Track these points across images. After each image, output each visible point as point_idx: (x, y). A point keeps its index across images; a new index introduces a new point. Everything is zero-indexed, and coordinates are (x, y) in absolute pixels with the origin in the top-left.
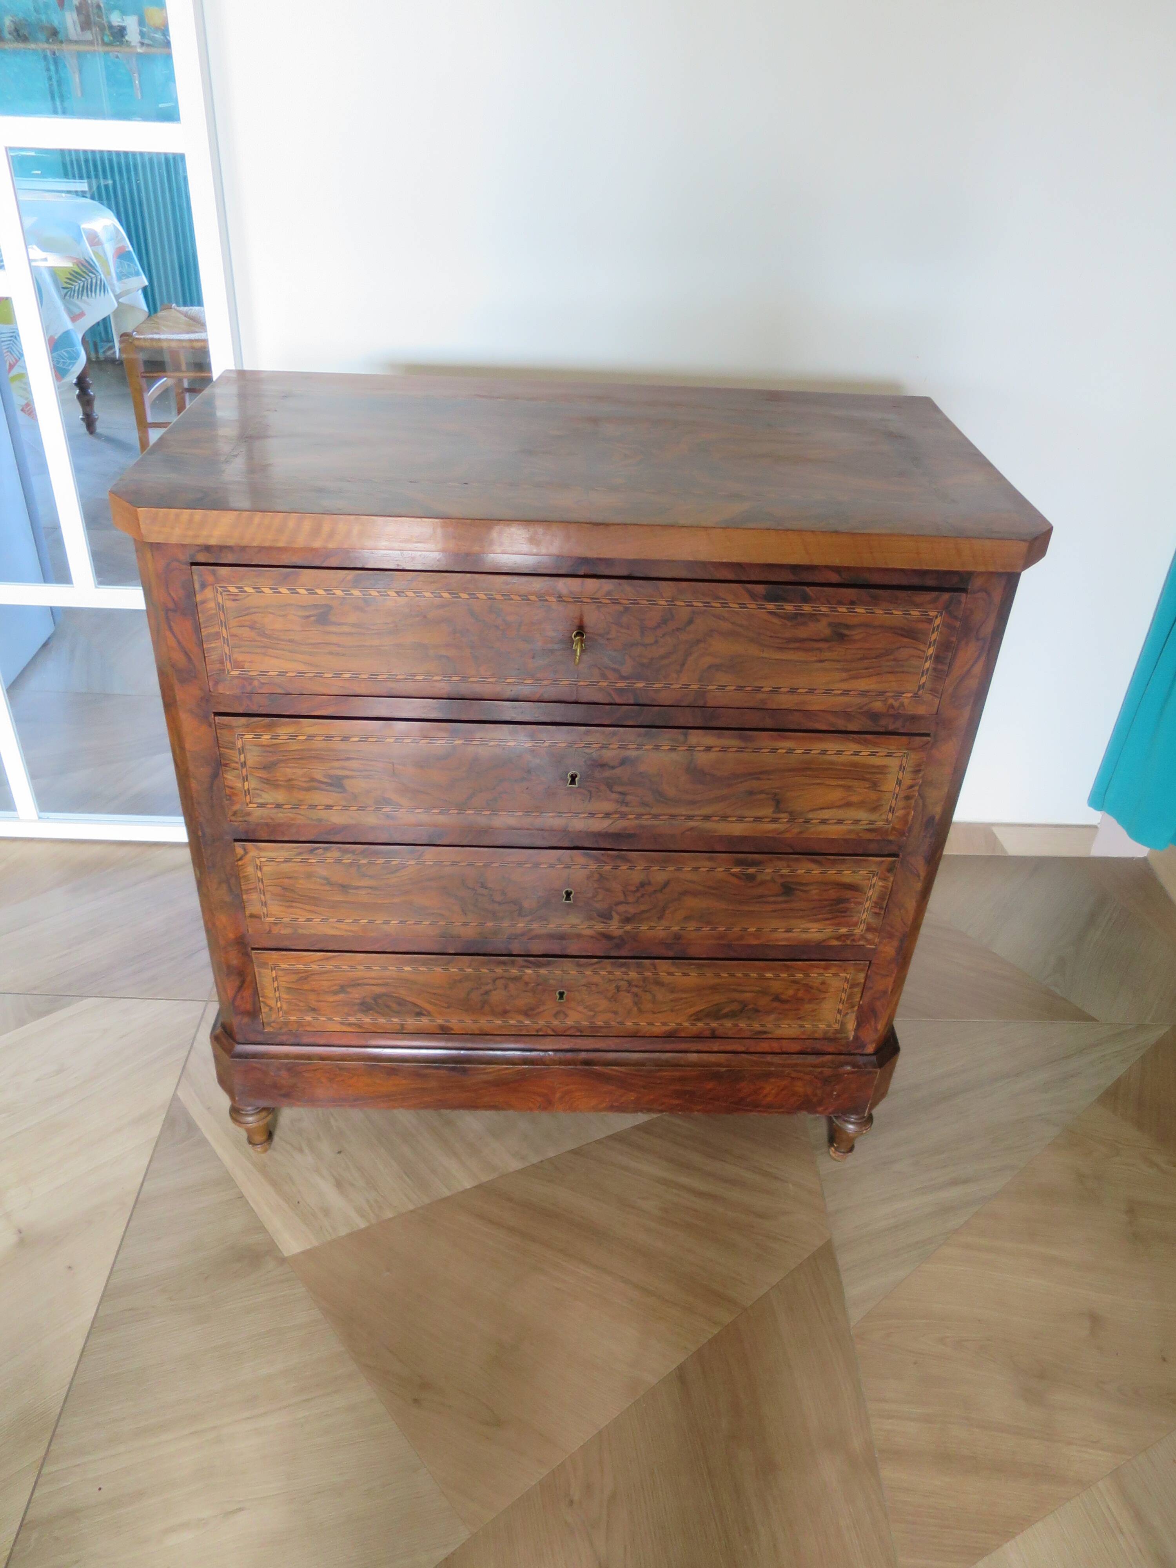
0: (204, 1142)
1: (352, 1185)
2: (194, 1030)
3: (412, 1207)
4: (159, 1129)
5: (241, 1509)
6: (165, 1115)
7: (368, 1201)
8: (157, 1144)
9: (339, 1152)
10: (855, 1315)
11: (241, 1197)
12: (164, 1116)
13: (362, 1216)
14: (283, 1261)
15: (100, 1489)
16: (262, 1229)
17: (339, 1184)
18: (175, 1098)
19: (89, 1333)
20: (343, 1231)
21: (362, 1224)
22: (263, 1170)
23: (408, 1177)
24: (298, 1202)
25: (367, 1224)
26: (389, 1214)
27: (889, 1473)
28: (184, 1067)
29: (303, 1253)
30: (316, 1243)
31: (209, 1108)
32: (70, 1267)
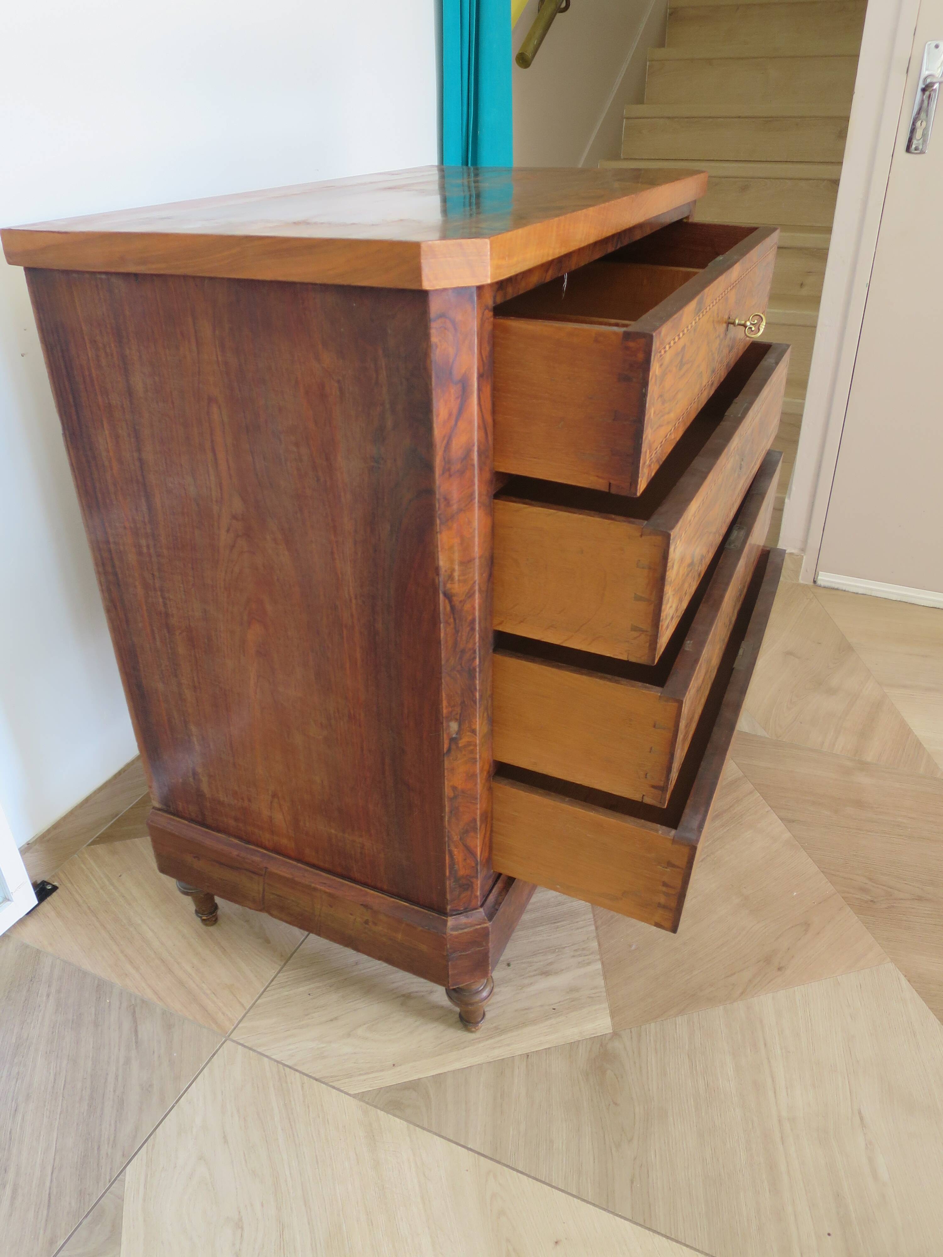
0: (438, 1079)
1: (551, 963)
2: (266, 1059)
3: (593, 928)
4: (398, 1120)
5: (860, 1113)
6: (379, 1111)
7: (574, 956)
8: (418, 1126)
9: (509, 965)
10: (761, 732)
11: (528, 1056)
12: (381, 1113)
13: (589, 964)
14: (615, 1034)
15: (829, 1234)
16: (573, 1046)
17: (546, 973)
18: (361, 1097)
19: (649, 1229)
20: (600, 981)
21: (599, 966)
22: (499, 1031)
23: (558, 922)
24: (554, 1009)
25: (600, 962)
26: (595, 944)
27: (869, 757)
28: (316, 1080)
29: (612, 1017)
30: (606, 1005)
31: (394, 1065)
32: (556, 1243)
